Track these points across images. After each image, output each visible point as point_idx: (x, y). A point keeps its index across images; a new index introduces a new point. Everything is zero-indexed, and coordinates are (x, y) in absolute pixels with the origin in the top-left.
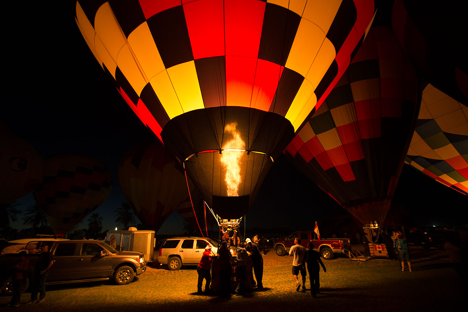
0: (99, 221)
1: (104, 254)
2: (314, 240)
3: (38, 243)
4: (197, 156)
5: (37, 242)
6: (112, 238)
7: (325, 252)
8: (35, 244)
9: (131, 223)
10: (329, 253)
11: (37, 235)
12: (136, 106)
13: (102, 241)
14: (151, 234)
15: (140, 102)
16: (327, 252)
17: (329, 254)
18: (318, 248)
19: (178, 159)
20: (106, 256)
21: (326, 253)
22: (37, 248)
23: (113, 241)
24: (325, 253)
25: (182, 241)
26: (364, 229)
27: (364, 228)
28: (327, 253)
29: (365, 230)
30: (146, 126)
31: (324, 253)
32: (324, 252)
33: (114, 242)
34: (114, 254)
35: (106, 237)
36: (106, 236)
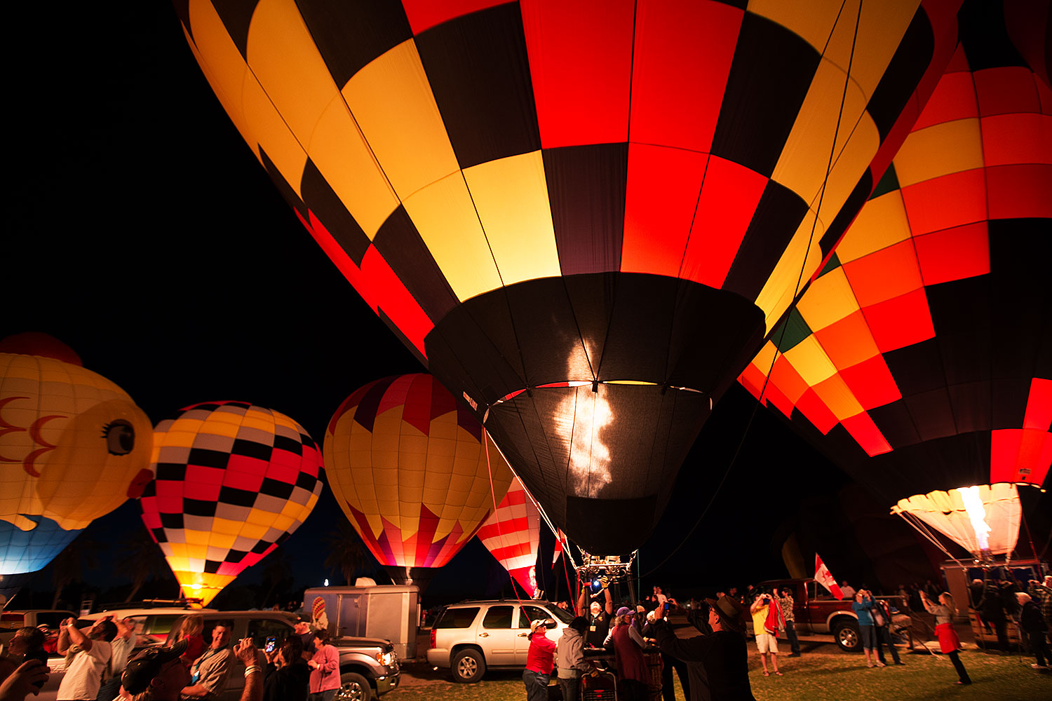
2: (815, 601)
3: (147, 619)
4: (530, 396)
5: (145, 618)
6: (318, 605)
7: (845, 632)
8: (141, 622)
10: (853, 635)
11: (145, 600)
12: (359, 266)
13: (294, 613)
14: (409, 594)
15: (372, 254)
16: (850, 633)
17: (856, 638)
18: (825, 623)
19: (468, 398)
21: (847, 635)
23: (319, 613)
24: (844, 634)
25: (484, 611)
26: (942, 571)
27: (942, 568)
28: (850, 636)
29: (945, 572)
30: (378, 314)
31: (842, 635)
32: (842, 632)
33: (321, 614)
35: (302, 603)
36: (303, 601)
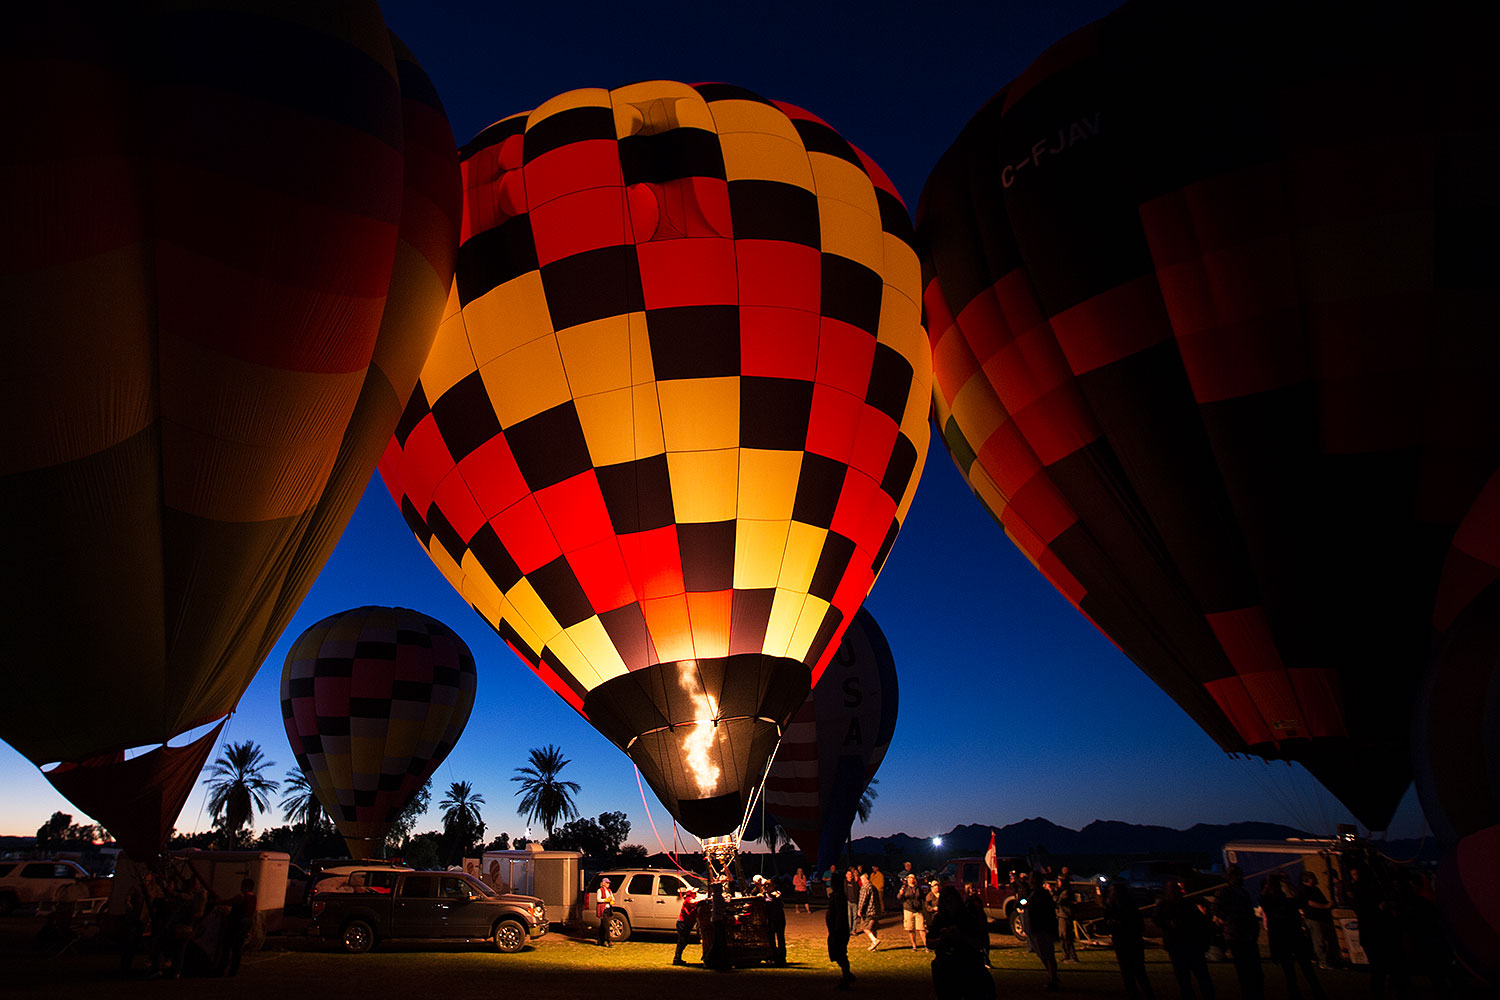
0: (472, 807)
1: (474, 898)
8: (363, 876)
9: (563, 816)
14: (569, 860)
18: (1001, 908)
20: (477, 900)
22: (366, 884)
25: (629, 877)
34: (490, 898)
